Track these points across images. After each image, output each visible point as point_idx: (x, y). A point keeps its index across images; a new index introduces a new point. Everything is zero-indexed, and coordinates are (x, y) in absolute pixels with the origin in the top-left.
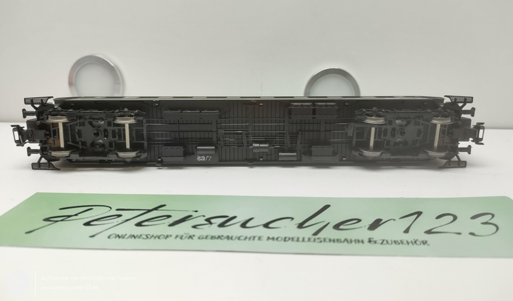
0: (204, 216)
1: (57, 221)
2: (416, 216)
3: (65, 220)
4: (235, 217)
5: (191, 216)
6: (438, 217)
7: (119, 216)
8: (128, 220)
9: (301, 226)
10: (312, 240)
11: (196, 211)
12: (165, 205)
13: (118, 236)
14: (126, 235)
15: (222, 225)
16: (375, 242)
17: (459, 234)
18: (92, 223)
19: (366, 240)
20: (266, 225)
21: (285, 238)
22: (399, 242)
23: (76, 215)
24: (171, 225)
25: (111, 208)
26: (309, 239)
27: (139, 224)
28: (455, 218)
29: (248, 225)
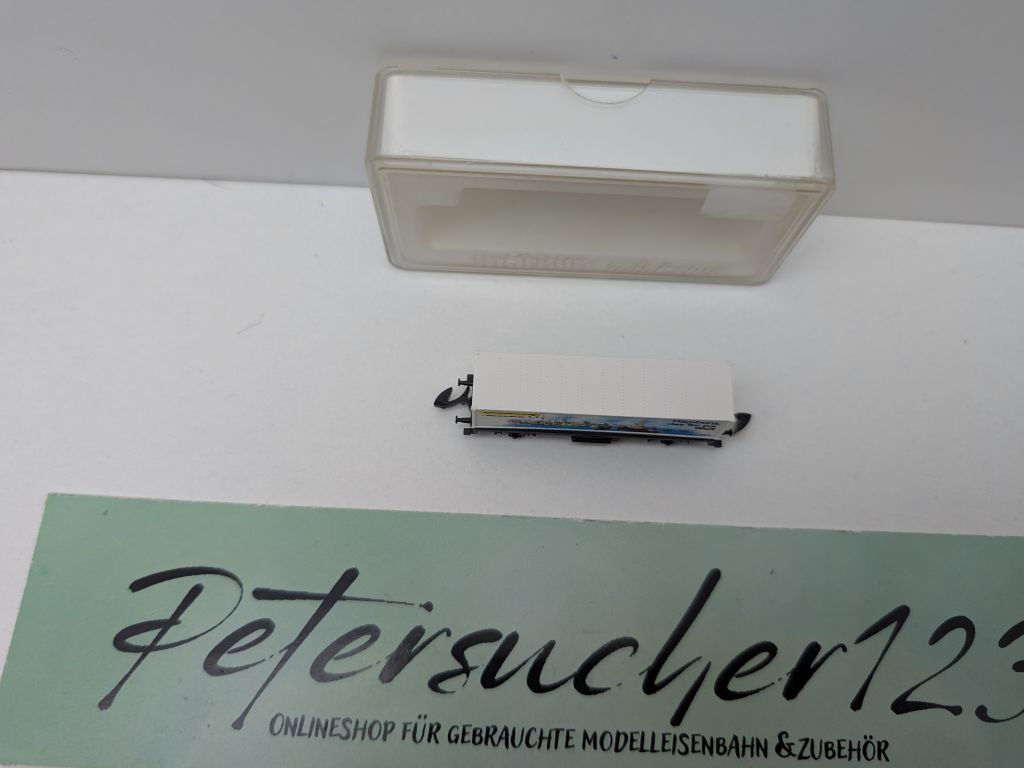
0: (449, 634)
1: (145, 651)
2: (893, 626)
3: (159, 644)
4: (513, 639)
5: (418, 632)
6: (937, 636)
7: (267, 626)
8: (292, 647)
9: (650, 687)
10: (671, 744)
11: (428, 607)
12: (355, 574)
13: (288, 721)
14: (303, 717)
15: (490, 676)
16: (790, 752)
17: (957, 711)
18: (220, 663)
19: (771, 746)
20: (580, 679)
22: (836, 746)
24: (386, 675)
25: (240, 584)
26: (664, 743)
27: (318, 670)
28: (969, 639)
29: (545, 679)
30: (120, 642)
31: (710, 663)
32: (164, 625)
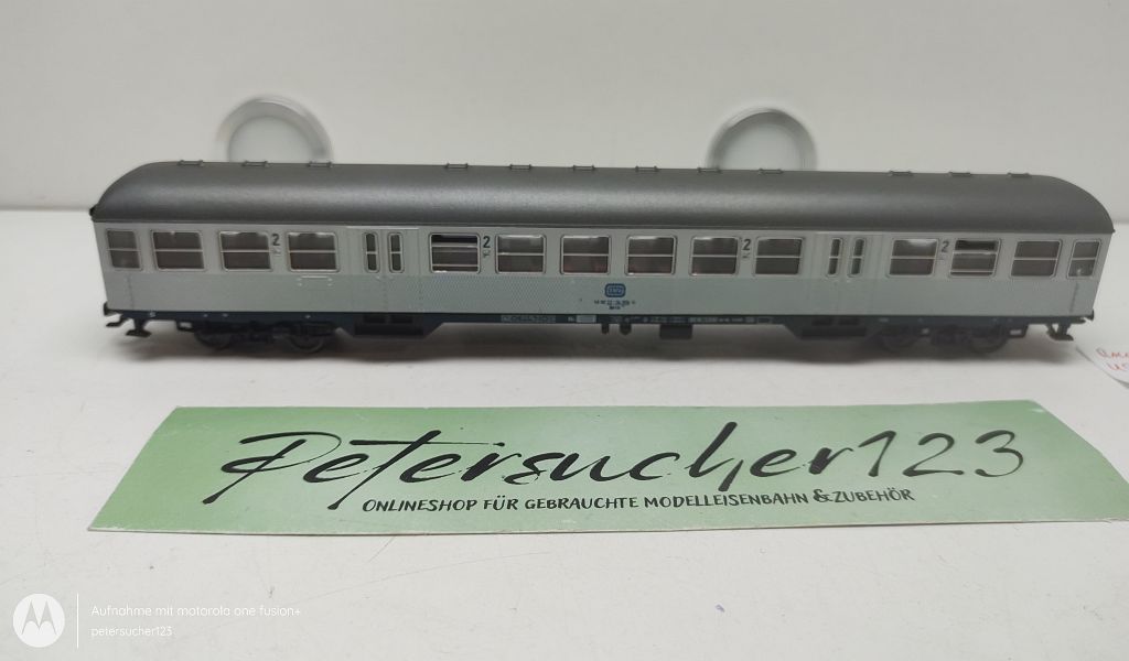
0: (520, 455)
1: (250, 472)
2: (885, 440)
3: (265, 467)
4: (574, 457)
5: (496, 456)
6: (924, 441)
7: (363, 457)
8: (383, 468)
9: (695, 471)
10: (722, 501)
11: (502, 445)
12: (438, 433)
13: (380, 504)
14: (393, 501)
15: (557, 475)
16: (827, 499)
17: (960, 473)
18: (319, 476)
19: (809, 497)
20: (636, 473)
21: (675, 499)
22: (866, 495)
23: (279, 456)
24: (467, 477)
25: (339, 438)
26: (716, 500)
27: (407, 477)
28: (951, 441)
29: (603, 474)
30: (228, 468)
31: (742, 462)
32: (270, 459)
